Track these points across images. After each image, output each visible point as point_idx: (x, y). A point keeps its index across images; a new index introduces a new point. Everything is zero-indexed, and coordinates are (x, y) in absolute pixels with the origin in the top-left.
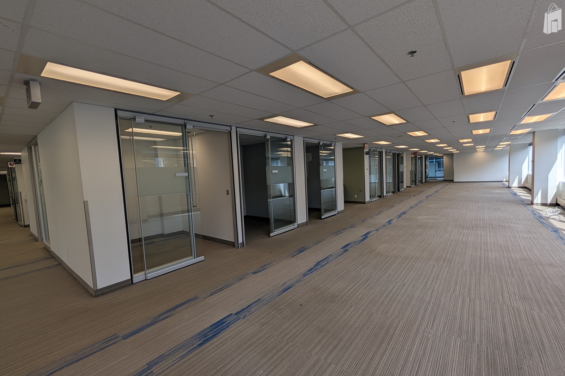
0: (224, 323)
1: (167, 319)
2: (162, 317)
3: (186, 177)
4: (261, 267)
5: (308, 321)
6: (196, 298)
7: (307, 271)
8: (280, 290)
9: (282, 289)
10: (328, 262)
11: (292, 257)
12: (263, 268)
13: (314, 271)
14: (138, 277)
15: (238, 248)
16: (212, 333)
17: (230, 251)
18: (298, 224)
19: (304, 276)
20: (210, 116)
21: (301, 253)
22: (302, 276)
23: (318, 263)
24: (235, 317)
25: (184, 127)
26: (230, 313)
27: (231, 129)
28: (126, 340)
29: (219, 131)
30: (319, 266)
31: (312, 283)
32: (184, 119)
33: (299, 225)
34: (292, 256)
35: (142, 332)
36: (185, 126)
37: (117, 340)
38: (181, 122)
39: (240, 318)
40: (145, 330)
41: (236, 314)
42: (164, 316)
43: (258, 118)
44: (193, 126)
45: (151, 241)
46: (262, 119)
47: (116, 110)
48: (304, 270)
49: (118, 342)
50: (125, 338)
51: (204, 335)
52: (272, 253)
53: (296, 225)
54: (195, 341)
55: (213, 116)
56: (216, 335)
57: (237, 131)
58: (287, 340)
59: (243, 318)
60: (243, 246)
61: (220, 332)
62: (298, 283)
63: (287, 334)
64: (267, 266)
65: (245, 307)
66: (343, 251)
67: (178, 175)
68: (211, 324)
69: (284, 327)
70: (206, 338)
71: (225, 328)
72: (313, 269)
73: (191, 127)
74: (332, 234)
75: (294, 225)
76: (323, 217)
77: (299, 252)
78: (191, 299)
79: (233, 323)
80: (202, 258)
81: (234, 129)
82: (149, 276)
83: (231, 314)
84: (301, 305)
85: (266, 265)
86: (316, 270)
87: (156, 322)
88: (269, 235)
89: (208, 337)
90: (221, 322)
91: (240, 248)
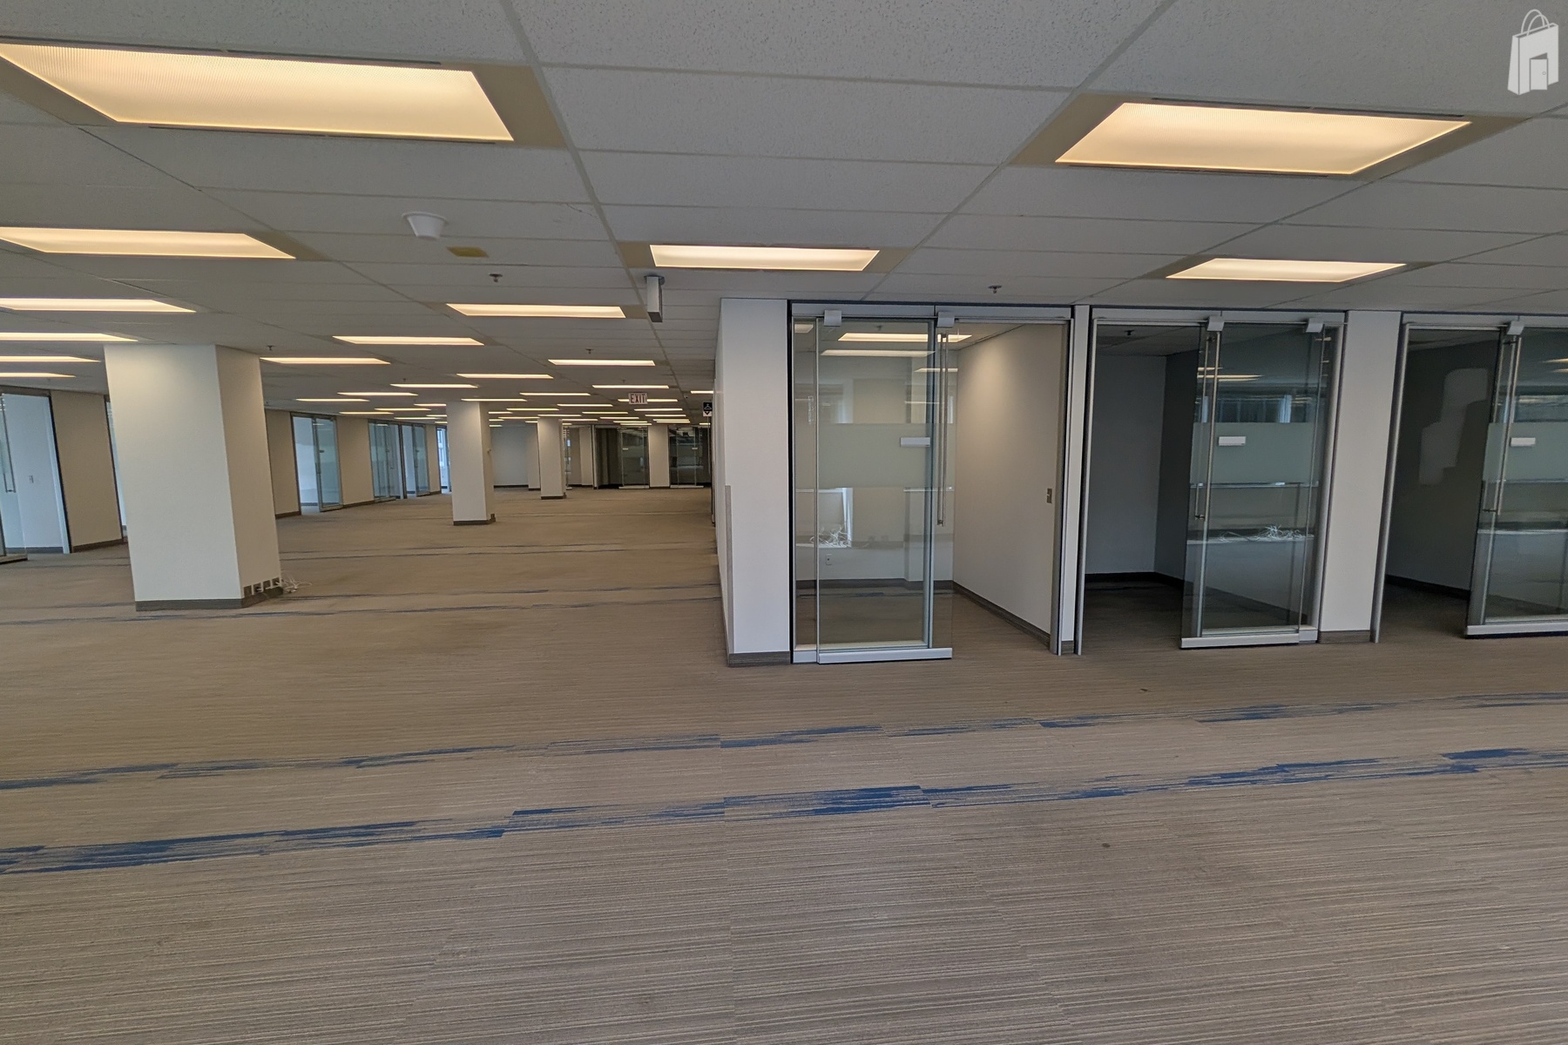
0: (890, 796)
1: (799, 745)
2: (795, 738)
3: (927, 448)
4: (1079, 718)
5: (1089, 888)
6: (873, 728)
7: (1215, 775)
8: (1080, 788)
9: (1087, 787)
10: (1327, 776)
11: (1201, 721)
12: (1083, 721)
13: (1245, 781)
14: (804, 653)
15: (1057, 653)
16: (852, 803)
17: (1032, 656)
18: (1319, 632)
19: (1191, 783)
20: (990, 287)
21: (1245, 721)
22: (1187, 781)
23: (1281, 768)
24: (921, 795)
25: (933, 322)
26: (916, 784)
27: (1073, 316)
28: (724, 749)
29: (1032, 324)
30: (1277, 777)
31: (1201, 811)
32: (935, 304)
33: (1322, 635)
34: (1201, 719)
35: (752, 748)
36: (936, 320)
37: (713, 744)
38: (927, 311)
39: (929, 803)
40: (759, 747)
41: (925, 791)
42: (799, 737)
43: (1141, 275)
44: (956, 319)
45: (877, 590)
46: (1161, 274)
47: (789, 303)
48: (1205, 767)
49: (712, 746)
50: (725, 745)
51: (837, 799)
52: (1147, 693)
53: (1307, 633)
54: (815, 802)
55: (1000, 287)
56: (857, 809)
57: (1093, 317)
58: (992, 896)
59: (935, 806)
60: (1076, 651)
61: (868, 808)
62: (1148, 793)
63: (1007, 884)
64: (1097, 721)
65: (957, 787)
66: (1447, 765)
67: (904, 442)
68: (863, 787)
69: (1010, 867)
70: (835, 806)
71: (884, 807)
72: (1244, 776)
73: (950, 321)
74: (1459, 698)
75: (1297, 631)
76: (1472, 630)
77: (1243, 717)
78: (864, 727)
79: (906, 805)
80: (948, 651)
81: (1082, 313)
82: (824, 657)
83: (918, 787)
84: (1106, 846)
85: (1098, 717)
86: (1253, 782)
87: (780, 742)
88: (1180, 642)
89: (842, 806)
90: (885, 792)
91: (1062, 654)
